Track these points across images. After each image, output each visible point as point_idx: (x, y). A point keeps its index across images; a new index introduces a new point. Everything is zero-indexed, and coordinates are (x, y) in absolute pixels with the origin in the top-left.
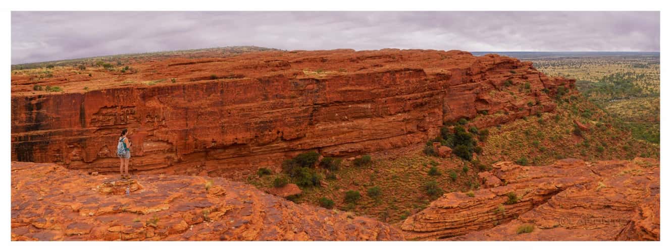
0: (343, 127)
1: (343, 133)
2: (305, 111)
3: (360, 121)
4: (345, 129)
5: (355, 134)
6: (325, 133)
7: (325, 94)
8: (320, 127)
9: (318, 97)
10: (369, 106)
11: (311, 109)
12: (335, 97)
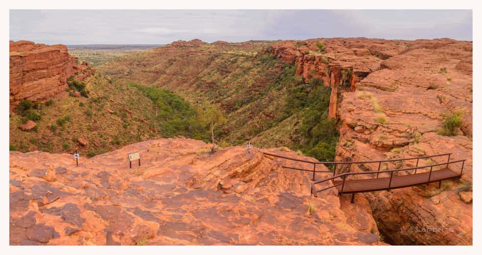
0: (35, 84)
1: (35, 88)
2: (20, 76)
3: (41, 80)
4: (36, 86)
5: (39, 88)
6: (28, 89)
7: (27, 65)
8: (26, 85)
9: (24, 66)
10: (45, 71)
11: (22, 74)
12: (33, 67)
